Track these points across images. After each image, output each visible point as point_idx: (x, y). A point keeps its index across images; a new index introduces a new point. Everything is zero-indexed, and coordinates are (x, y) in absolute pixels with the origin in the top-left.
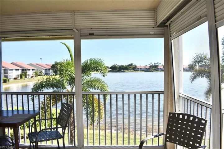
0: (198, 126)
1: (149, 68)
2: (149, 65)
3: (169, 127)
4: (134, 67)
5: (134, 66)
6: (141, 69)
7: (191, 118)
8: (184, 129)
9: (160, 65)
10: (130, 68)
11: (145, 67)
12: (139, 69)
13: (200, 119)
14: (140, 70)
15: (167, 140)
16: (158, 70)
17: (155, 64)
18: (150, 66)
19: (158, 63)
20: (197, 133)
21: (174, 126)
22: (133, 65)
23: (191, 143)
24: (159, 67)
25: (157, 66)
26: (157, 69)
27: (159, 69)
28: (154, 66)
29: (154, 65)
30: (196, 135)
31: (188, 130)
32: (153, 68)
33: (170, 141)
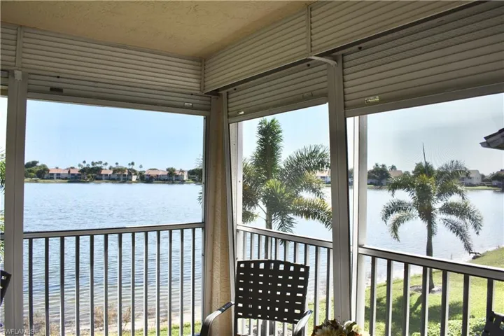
0: (296, 278)
1: (78, 174)
2: (80, 165)
3: (241, 289)
4: (42, 169)
5: (40, 167)
6: (59, 177)
7: (282, 267)
8: (270, 288)
9: (104, 167)
10: (31, 171)
11: (69, 172)
12: (53, 174)
13: (297, 267)
14: (57, 178)
15: (239, 314)
16: (101, 179)
17: (93, 164)
18: (80, 168)
19: (101, 162)
20: (294, 290)
21: (251, 286)
22: (39, 164)
23: (286, 310)
24: (103, 172)
25: (100, 169)
26: (98, 176)
27: (104, 177)
28: (92, 168)
29: (91, 166)
30: (293, 294)
31: (279, 289)
32: (90, 175)
33: (245, 316)
